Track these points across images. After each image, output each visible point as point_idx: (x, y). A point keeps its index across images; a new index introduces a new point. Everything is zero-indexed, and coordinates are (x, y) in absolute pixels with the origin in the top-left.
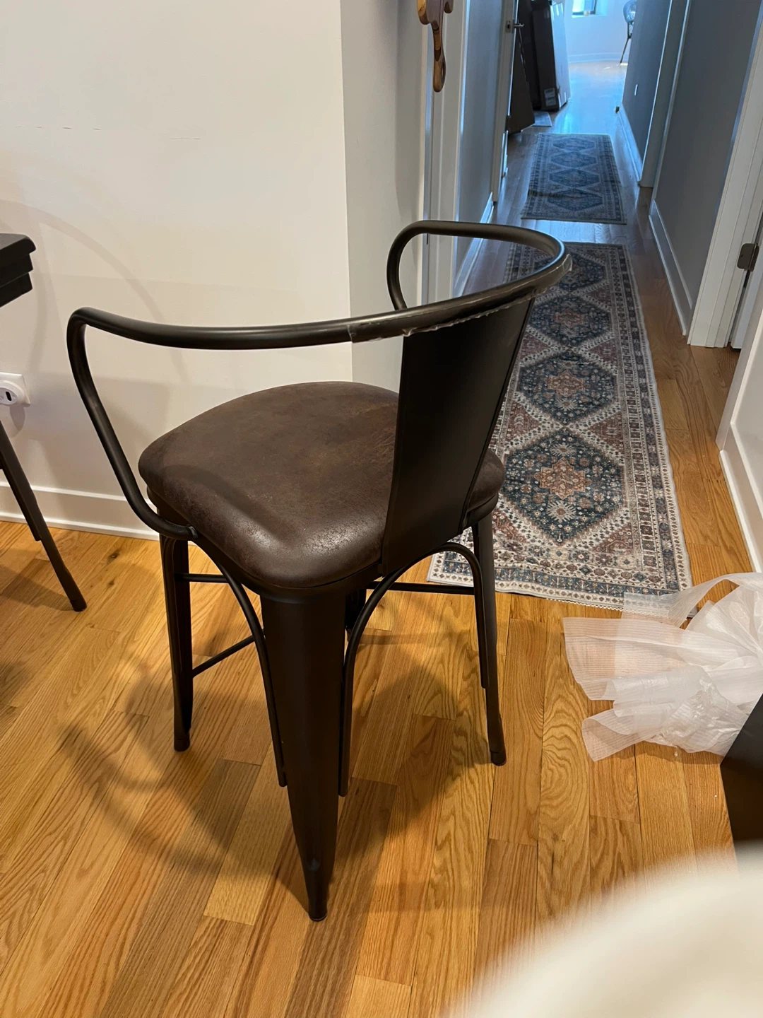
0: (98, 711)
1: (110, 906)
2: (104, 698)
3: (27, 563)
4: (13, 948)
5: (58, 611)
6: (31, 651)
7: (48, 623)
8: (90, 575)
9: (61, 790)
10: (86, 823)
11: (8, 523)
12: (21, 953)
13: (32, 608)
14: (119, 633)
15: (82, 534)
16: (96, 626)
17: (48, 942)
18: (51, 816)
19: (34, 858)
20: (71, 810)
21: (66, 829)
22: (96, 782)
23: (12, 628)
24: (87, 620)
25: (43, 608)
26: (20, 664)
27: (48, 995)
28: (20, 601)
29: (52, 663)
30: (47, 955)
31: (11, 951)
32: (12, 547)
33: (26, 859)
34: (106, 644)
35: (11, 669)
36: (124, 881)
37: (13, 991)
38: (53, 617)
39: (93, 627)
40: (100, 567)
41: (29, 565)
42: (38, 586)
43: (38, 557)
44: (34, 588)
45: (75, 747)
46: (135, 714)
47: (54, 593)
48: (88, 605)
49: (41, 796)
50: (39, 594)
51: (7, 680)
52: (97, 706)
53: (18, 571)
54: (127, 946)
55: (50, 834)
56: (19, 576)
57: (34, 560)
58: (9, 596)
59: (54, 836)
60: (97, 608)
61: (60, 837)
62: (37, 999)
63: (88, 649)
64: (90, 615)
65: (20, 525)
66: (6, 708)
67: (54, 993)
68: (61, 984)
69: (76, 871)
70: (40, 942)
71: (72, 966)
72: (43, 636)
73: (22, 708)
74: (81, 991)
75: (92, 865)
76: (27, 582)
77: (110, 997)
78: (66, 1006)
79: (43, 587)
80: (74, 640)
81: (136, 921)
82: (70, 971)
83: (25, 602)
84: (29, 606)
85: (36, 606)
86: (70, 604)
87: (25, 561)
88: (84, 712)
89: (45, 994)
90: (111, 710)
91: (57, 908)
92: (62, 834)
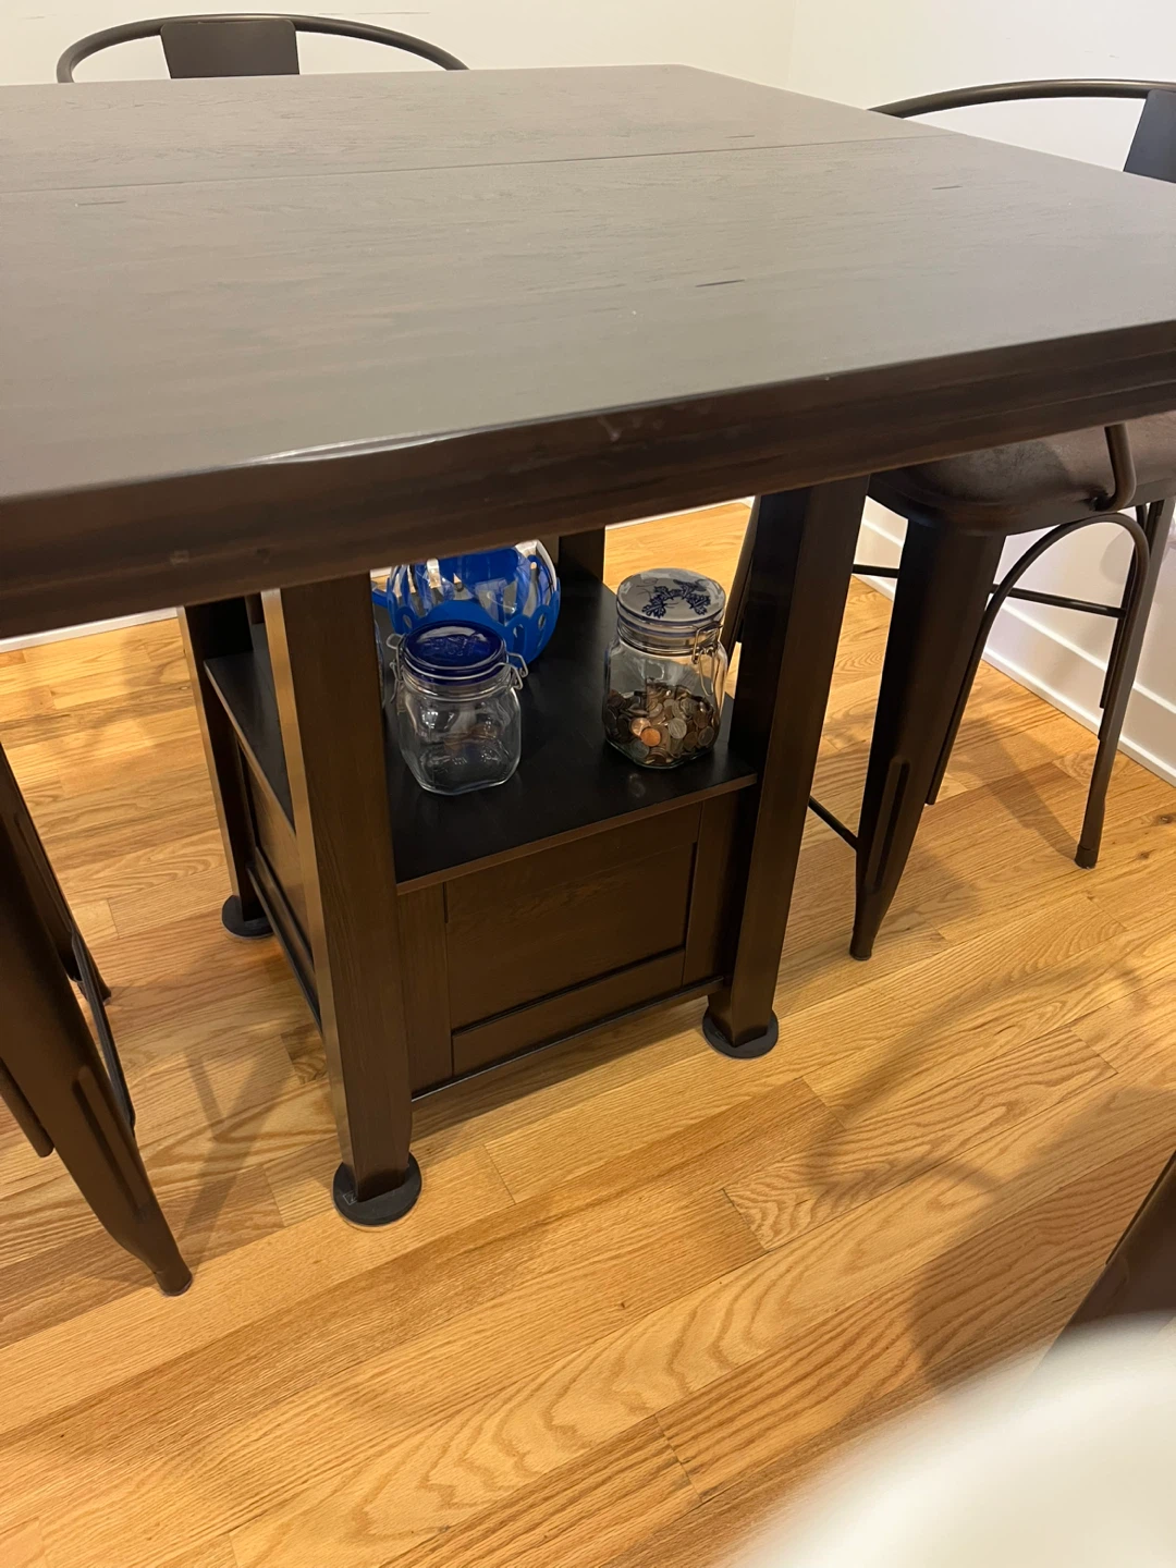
0: (1048, 1016)
1: (953, 1275)
2: (1064, 1003)
3: (1039, 763)
4: (816, 1224)
5: (1051, 849)
6: (992, 880)
7: (1032, 857)
8: (1120, 826)
9: (955, 1081)
10: (968, 1147)
11: (1036, 698)
12: (824, 1237)
13: (1020, 826)
14: (1125, 930)
15: (1132, 764)
16: (1096, 900)
17: (859, 1252)
18: (927, 1104)
19: (886, 1139)
20: (958, 1116)
21: (940, 1134)
22: (1003, 1105)
23: (983, 836)
24: (1088, 884)
25: (1033, 833)
26: (973, 887)
27: (830, 1314)
28: (1008, 807)
29: (1011, 913)
30: (851, 1268)
31: (811, 1227)
32: (1029, 732)
33: (877, 1132)
34: (1099, 934)
35: (958, 887)
36: (985, 1261)
37: (794, 1273)
38: (1040, 854)
39: (1091, 899)
40: (1137, 824)
41: (1042, 766)
42: (1040, 801)
43: (1057, 763)
44: (1033, 800)
45: (995, 1041)
46: (1098, 1055)
47: (1057, 822)
48: (1098, 865)
49: (927, 1069)
50: (1036, 812)
51: (949, 897)
52: (1050, 1008)
53: (1023, 768)
54: (951, 1346)
55: (919, 1125)
56: (1020, 775)
57: (1050, 765)
58: (996, 793)
59: (920, 1131)
60: (1109, 875)
61: (928, 1138)
62: (815, 1306)
63: (1072, 924)
64: (1095, 881)
65: (1052, 709)
66: (932, 931)
67: (837, 1320)
68: (852, 1316)
69: (930, 1196)
70: (850, 1244)
71: (873, 1306)
72: (1017, 869)
73: (951, 943)
74: (871, 1346)
75: (953, 1205)
76: (1029, 787)
77: (902, 1387)
78: (845, 1348)
79: (1045, 807)
80: (1058, 900)
81: (977, 1324)
82: (867, 1310)
83: (1013, 813)
84: (1016, 821)
85: (1027, 825)
86: (1076, 849)
87: (1038, 759)
88: (1029, 1004)
89: (827, 1311)
90: (1066, 1026)
91: (886, 1222)
92: (932, 1136)
